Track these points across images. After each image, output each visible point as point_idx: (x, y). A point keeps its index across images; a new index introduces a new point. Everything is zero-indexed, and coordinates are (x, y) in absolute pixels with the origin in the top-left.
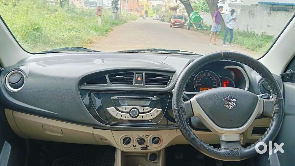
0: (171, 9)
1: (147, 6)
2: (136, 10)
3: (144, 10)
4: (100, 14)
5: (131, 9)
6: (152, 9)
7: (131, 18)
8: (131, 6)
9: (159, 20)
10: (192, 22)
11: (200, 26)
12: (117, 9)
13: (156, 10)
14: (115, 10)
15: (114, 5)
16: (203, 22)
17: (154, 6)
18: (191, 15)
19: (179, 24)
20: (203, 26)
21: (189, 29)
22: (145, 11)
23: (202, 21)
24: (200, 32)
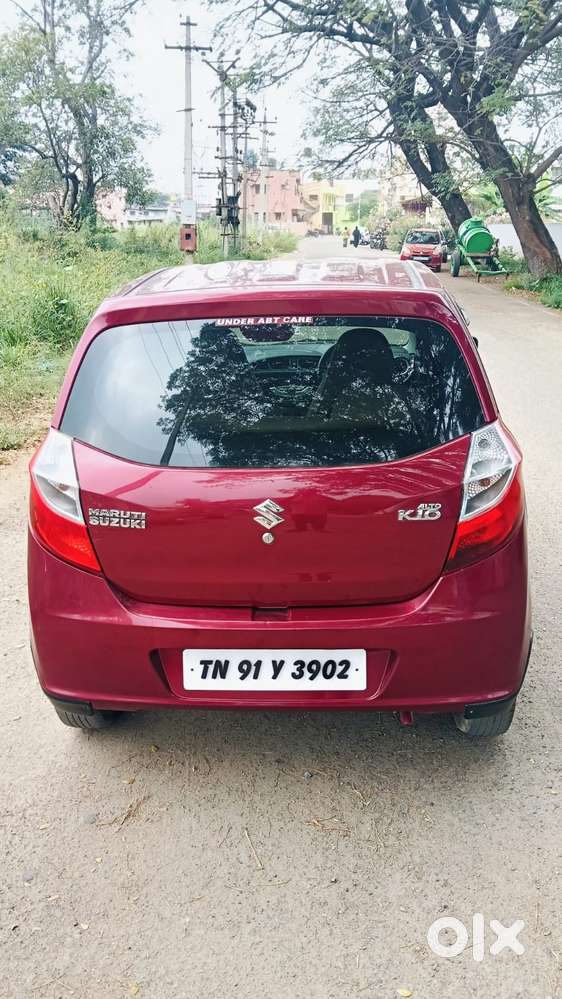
0: (405, 206)
1: (331, 198)
2: (294, 215)
3: (322, 211)
4: (190, 248)
5: (277, 211)
6: (347, 207)
7: (277, 246)
8: (276, 204)
9: (369, 246)
10: (464, 253)
11: (490, 262)
12: (235, 222)
13: (359, 211)
14: (230, 229)
15: (225, 212)
16: (497, 251)
17: (352, 195)
18: (462, 229)
19: (426, 259)
20: (497, 262)
21: (456, 274)
22: (325, 215)
23: (494, 246)
24: (489, 282)
